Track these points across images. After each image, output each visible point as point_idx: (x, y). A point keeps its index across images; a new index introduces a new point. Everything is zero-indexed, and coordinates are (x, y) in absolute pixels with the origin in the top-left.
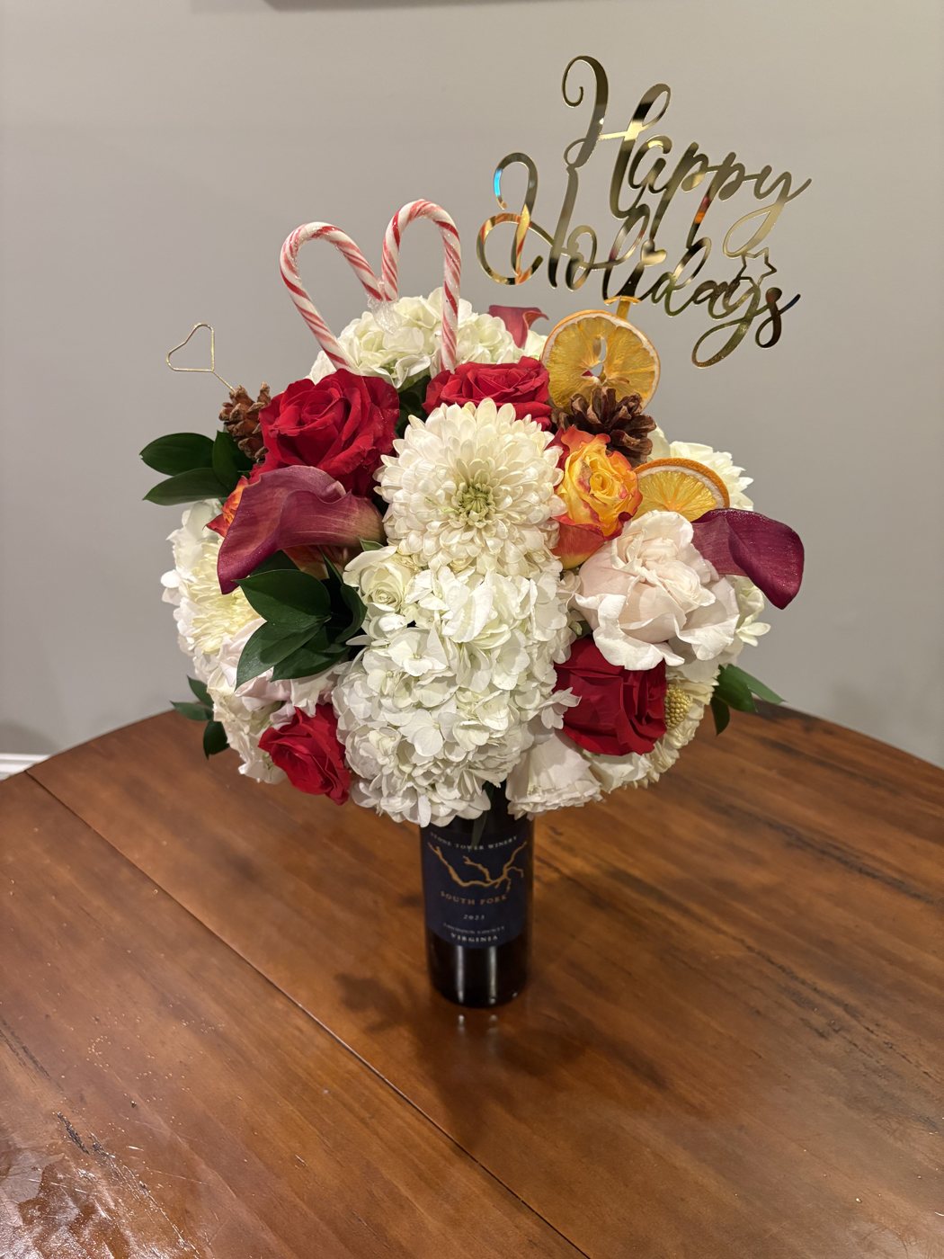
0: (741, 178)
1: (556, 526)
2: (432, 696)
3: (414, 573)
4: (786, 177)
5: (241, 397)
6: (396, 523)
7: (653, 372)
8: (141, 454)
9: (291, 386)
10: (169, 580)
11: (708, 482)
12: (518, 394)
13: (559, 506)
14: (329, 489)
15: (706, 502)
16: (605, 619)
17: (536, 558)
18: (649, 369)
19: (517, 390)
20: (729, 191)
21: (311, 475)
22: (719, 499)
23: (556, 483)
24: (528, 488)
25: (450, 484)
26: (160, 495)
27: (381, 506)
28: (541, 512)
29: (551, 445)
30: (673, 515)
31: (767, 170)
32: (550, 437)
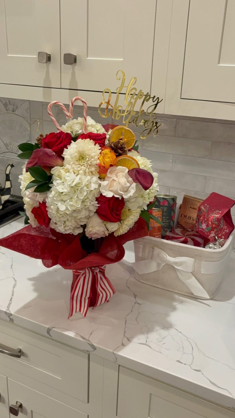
0: (150, 98)
1: (98, 166)
2: (65, 198)
3: (66, 173)
4: (158, 98)
5: (41, 136)
6: (65, 162)
7: (134, 139)
8: (18, 146)
9: (50, 134)
10: (20, 177)
11: (134, 162)
12: (96, 139)
13: (98, 161)
14: (52, 154)
15: (135, 166)
16: (103, 185)
17: (93, 172)
18: (133, 138)
19: (96, 138)
20: (148, 100)
21: (49, 151)
22: (137, 166)
23: (99, 157)
24: (92, 157)
25: (76, 154)
26: (20, 156)
27: (63, 159)
28: (95, 163)
29: (100, 149)
30: (125, 168)
31: (155, 97)
32: (100, 148)
